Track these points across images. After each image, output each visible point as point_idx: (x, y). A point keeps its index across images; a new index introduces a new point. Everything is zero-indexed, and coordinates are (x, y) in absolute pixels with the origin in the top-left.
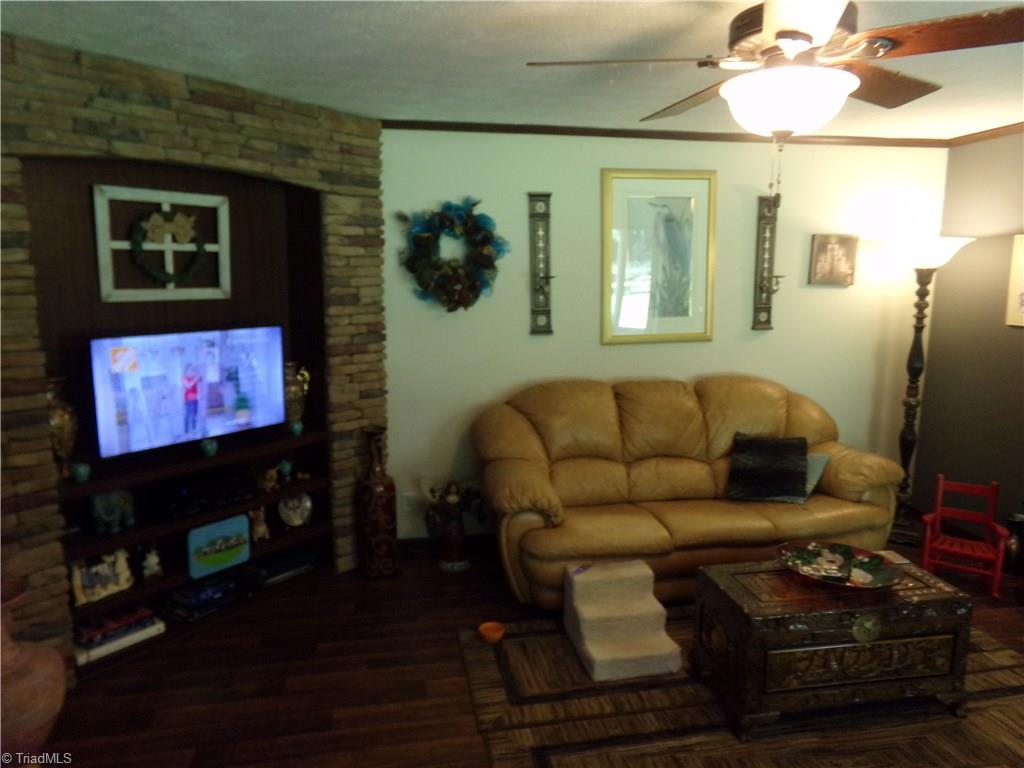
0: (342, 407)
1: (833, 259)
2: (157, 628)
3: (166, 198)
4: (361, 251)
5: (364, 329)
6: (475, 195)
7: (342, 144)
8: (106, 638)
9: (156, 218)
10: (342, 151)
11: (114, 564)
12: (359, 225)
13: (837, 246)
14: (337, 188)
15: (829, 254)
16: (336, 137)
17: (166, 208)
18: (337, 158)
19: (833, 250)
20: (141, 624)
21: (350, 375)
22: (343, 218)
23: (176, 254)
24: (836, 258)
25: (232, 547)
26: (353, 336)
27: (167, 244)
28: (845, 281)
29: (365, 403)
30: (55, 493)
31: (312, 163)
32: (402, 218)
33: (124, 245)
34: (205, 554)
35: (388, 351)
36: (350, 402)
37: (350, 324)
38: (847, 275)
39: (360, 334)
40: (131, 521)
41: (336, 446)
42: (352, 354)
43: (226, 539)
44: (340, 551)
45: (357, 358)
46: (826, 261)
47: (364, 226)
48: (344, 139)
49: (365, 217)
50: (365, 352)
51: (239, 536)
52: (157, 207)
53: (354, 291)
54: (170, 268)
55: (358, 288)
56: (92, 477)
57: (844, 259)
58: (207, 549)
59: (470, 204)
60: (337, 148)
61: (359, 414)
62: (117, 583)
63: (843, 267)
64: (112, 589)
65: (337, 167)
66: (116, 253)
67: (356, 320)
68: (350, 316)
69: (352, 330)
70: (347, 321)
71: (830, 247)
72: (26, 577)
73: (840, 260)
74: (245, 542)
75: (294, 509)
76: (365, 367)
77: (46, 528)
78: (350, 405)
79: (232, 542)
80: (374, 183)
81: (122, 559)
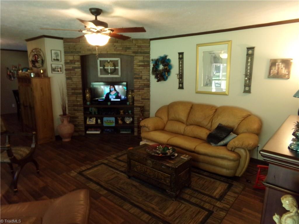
0: (137, 101)
1: (279, 68)
2: (98, 132)
3: (109, 59)
4: (143, 68)
5: (143, 85)
6: (167, 54)
7: (138, 45)
8: (91, 131)
9: (106, 63)
10: (138, 47)
11: (93, 120)
12: (143, 62)
13: (281, 63)
14: (136, 55)
15: (277, 67)
16: (137, 44)
17: (109, 61)
18: (137, 48)
19: (278, 65)
20: (97, 131)
21: (139, 94)
22: (138, 61)
23: (110, 69)
24: (280, 68)
25: (111, 123)
26: (140, 86)
27: (109, 68)
28: (285, 77)
29: (143, 101)
30: (83, 105)
31: (131, 51)
32: (152, 60)
33: (102, 68)
34: (106, 122)
35: (151, 90)
36: (139, 100)
37: (139, 83)
38: (286, 75)
39: (142, 86)
40: (97, 113)
41: (135, 108)
42: (140, 90)
43: (110, 121)
44: (135, 131)
45: (141, 91)
46: (275, 69)
47: (144, 62)
48: (139, 44)
49: (144, 61)
50: (143, 90)
51: (113, 121)
52: (107, 61)
53: (141, 76)
54: (109, 72)
55: (142, 76)
56: (90, 105)
57: (284, 68)
58: (106, 121)
59: (166, 56)
60: (137, 47)
61: (141, 103)
62: (93, 122)
63: (284, 71)
64: (92, 123)
65: (137, 51)
66: (101, 69)
67: (141, 82)
68: (139, 82)
69: (140, 84)
70: (138, 83)
71: (277, 64)
72: (78, 116)
73: (282, 68)
74: (114, 122)
75: (128, 120)
76: (143, 93)
77: (81, 110)
78: (139, 101)
79: (111, 122)
80: (149, 53)
81: (94, 119)
